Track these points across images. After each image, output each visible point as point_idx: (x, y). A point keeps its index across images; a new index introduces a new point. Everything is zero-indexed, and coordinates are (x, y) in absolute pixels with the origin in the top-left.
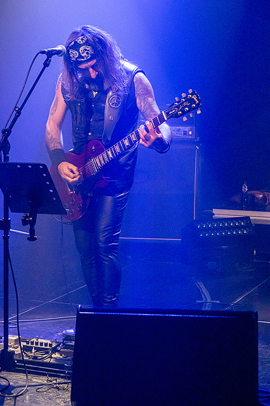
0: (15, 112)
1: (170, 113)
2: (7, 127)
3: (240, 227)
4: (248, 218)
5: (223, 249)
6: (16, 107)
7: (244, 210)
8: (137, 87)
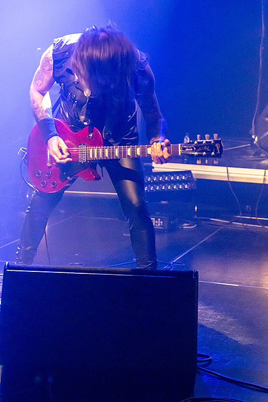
3: (181, 182)
4: (189, 172)
5: (163, 205)
7: (186, 163)
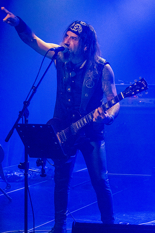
0: (32, 90)
1: (127, 93)
2: (27, 100)
6: (33, 87)
8: (104, 75)
